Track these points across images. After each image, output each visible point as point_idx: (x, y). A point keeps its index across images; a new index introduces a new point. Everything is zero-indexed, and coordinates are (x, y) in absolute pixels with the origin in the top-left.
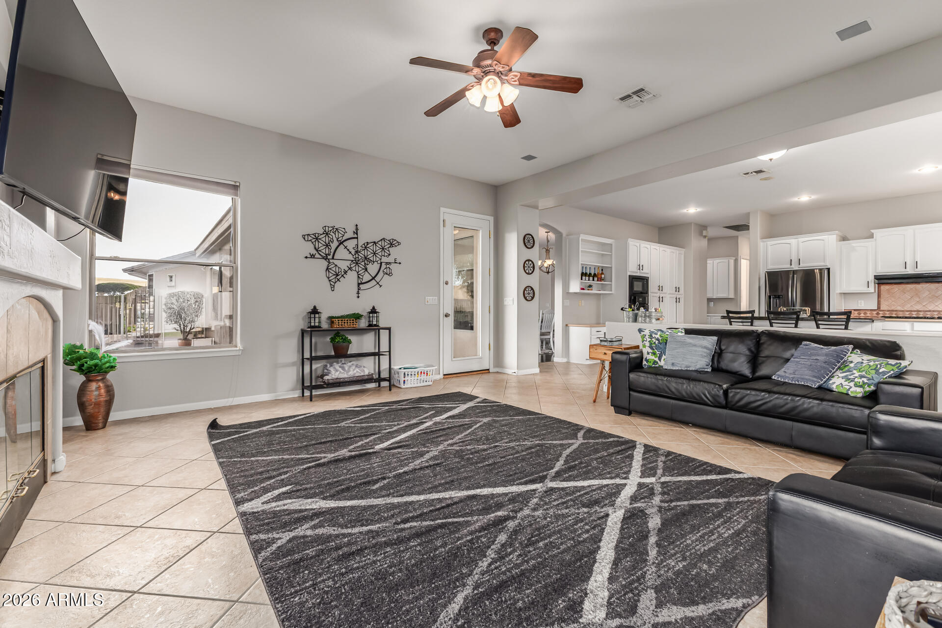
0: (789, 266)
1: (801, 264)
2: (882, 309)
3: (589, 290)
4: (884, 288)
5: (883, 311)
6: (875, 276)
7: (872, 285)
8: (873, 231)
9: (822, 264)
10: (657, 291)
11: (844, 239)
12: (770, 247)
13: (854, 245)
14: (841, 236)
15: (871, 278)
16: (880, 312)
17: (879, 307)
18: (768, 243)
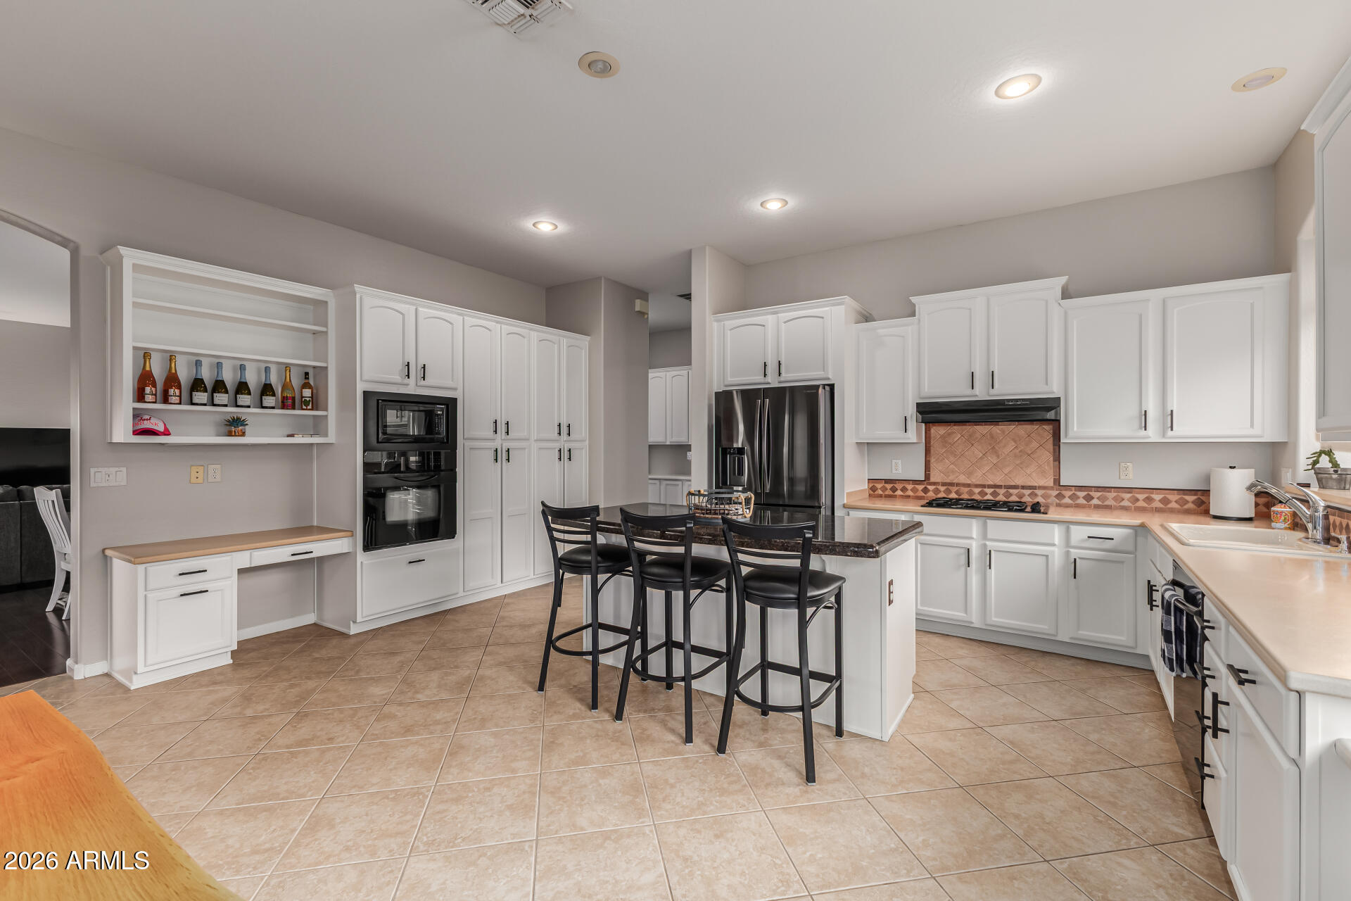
0: (760, 378)
1: (783, 374)
2: (932, 480)
3: (230, 434)
4: (938, 431)
5: (934, 484)
6: (918, 405)
7: (912, 425)
8: (914, 299)
9: (820, 374)
10: (490, 433)
11: (867, 318)
12: (729, 332)
13: (881, 331)
14: (860, 314)
15: (911, 411)
16: (929, 487)
17: (927, 476)
18: (726, 323)
